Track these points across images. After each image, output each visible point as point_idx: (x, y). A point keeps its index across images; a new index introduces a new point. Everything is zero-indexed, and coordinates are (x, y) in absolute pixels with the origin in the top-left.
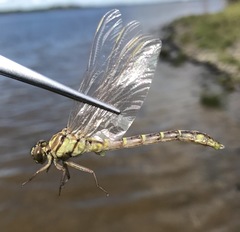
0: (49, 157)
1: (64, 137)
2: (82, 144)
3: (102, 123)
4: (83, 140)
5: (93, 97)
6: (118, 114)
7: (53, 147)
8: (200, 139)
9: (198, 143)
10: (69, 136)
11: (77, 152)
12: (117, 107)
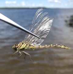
0: (18, 49)
1: (23, 43)
2: (28, 46)
4: (28, 45)
5: (32, 33)
6: (39, 38)
7: (19, 46)
9: (62, 48)
11: (26, 48)
12: (39, 36)
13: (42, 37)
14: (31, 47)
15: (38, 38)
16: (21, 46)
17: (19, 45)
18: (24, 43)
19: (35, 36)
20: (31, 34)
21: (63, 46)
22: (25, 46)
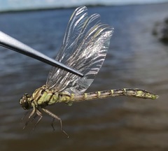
0: (33, 104)
13: (88, 73)
16: (40, 97)
18: (47, 91)
19: (71, 72)
20: (62, 68)
21: (140, 92)
22: (49, 97)
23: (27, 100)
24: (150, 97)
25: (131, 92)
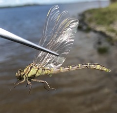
0: (24, 77)
1: (32, 67)
2: (40, 71)
3: (50, 61)
4: (41, 69)
5: (45, 48)
6: (58, 56)
7: (26, 72)
8: (98, 67)
9: (97, 69)
10: (34, 67)
11: (38, 74)
12: (57, 53)
14: (46, 72)
15: (56, 55)
16: (29, 72)
17: (25, 70)
19: (50, 53)
22: (36, 71)
23: (21, 74)
24: (105, 70)
25: (93, 65)
